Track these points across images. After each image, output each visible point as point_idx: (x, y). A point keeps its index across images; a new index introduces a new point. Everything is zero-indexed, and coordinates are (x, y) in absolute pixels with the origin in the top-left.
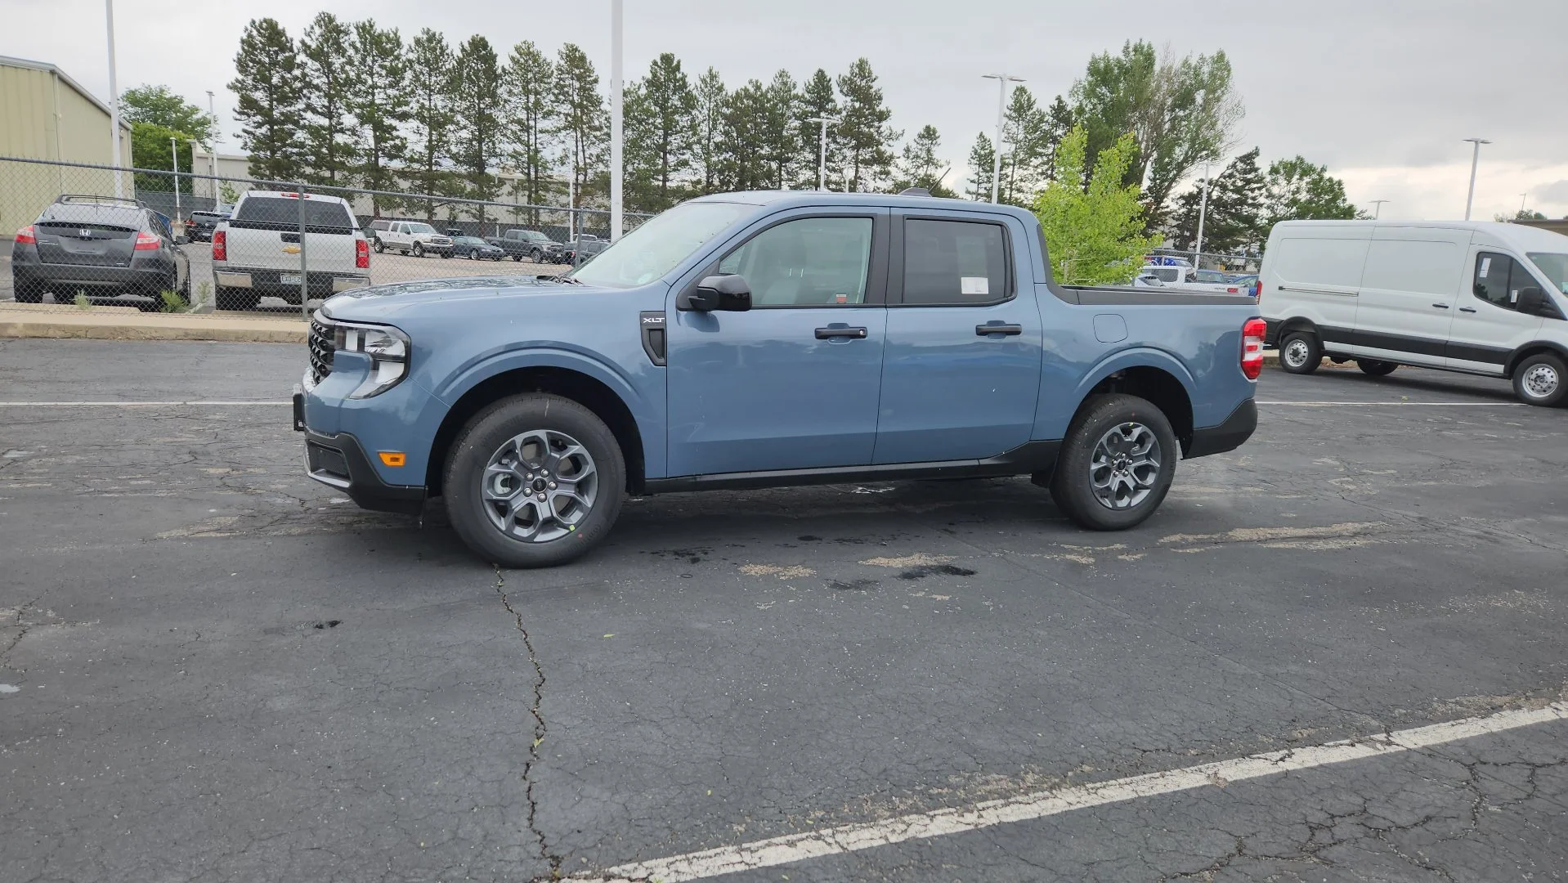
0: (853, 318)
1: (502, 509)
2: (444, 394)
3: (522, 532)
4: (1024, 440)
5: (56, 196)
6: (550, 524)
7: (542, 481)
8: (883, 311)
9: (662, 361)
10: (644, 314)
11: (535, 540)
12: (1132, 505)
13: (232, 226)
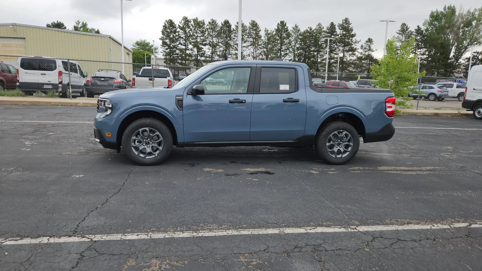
0: (242, 97)
1: (137, 148)
2: (121, 117)
3: (142, 155)
4: (302, 135)
5: (98, 70)
6: (150, 154)
7: (148, 142)
8: (252, 95)
9: (181, 109)
10: (177, 96)
11: (146, 158)
12: (343, 157)
13: (136, 76)
